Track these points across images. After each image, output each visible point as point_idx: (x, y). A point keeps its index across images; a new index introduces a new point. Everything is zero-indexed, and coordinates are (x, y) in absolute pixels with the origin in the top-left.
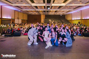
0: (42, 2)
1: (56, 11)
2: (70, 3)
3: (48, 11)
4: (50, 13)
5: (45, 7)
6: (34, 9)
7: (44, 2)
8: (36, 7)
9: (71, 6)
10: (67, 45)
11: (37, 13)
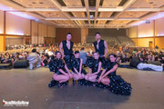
0: (80, 3)
1: (108, 22)
3: (92, 22)
4: (98, 26)
5: (85, 13)
7: (84, 5)
8: (70, 13)
9: (135, 13)
11: (73, 26)
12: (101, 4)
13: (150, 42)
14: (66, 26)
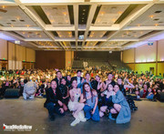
0: (68, 21)
1: (99, 43)
2: (132, 24)
3: (80, 43)
4: (86, 48)
5: (73, 33)
6: (49, 38)
7: (72, 22)
8: (55, 33)
9: (134, 32)
10: (119, 121)
11: (55, 48)
12: (93, 22)
13: (152, 69)
14: (48, 48)
